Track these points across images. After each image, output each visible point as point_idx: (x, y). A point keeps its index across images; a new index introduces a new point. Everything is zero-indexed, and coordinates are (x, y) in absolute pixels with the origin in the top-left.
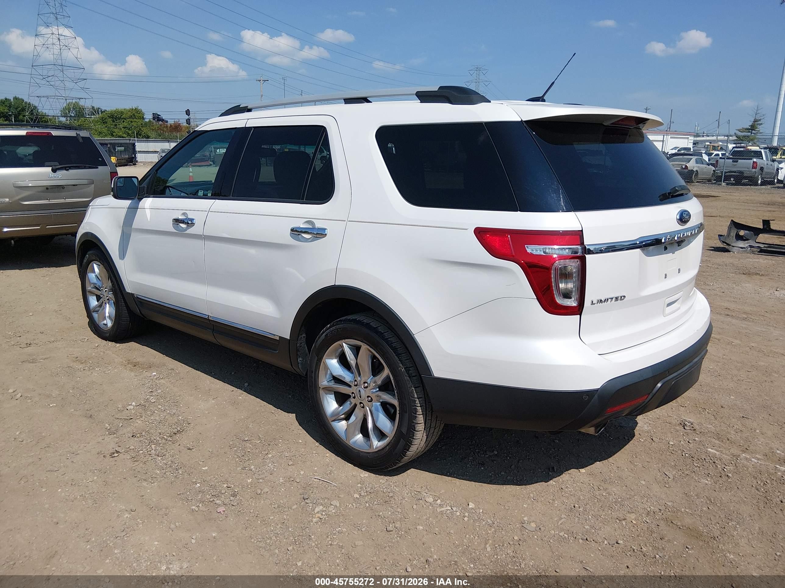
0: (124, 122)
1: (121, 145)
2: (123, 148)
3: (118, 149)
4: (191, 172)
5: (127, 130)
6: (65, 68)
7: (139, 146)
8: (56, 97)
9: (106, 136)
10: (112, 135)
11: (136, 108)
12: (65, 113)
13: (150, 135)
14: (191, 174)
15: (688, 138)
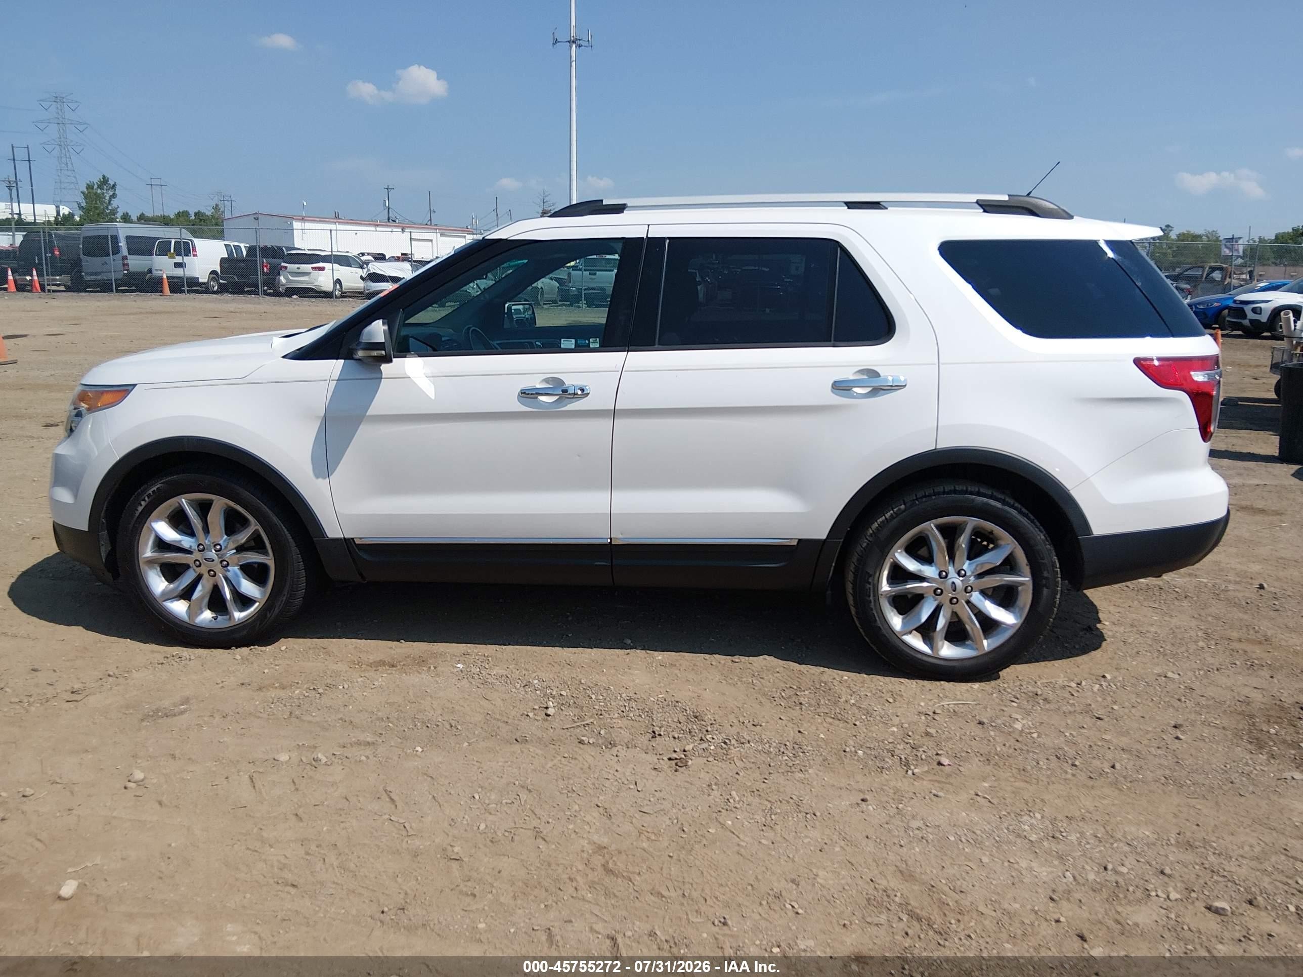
15: (465, 236)
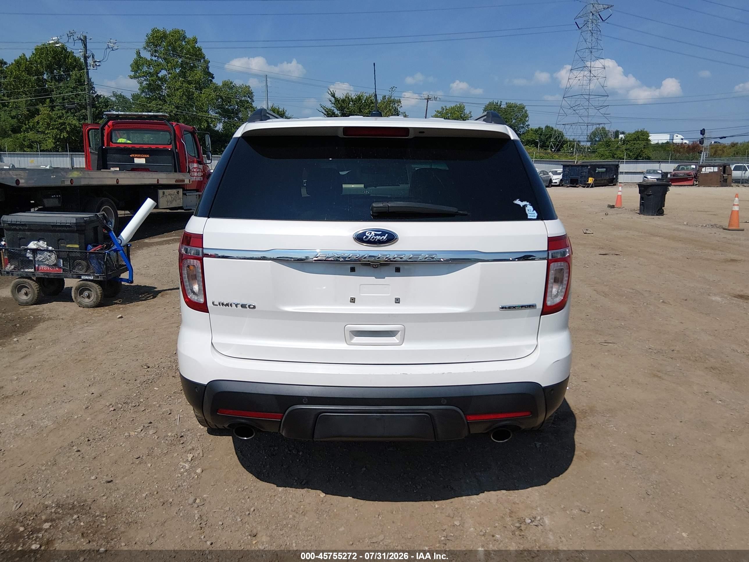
0: (627, 144)
1: (602, 166)
2: (605, 169)
3: (598, 170)
4: (621, 191)
5: (629, 152)
6: (591, 97)
7: (623, 167)
8: (578, 124)
9: (607, 158)
10: (613, 157)
11: (641, 131)
12: (592, 139)
13: (651, 156)
14: (620, 193)
